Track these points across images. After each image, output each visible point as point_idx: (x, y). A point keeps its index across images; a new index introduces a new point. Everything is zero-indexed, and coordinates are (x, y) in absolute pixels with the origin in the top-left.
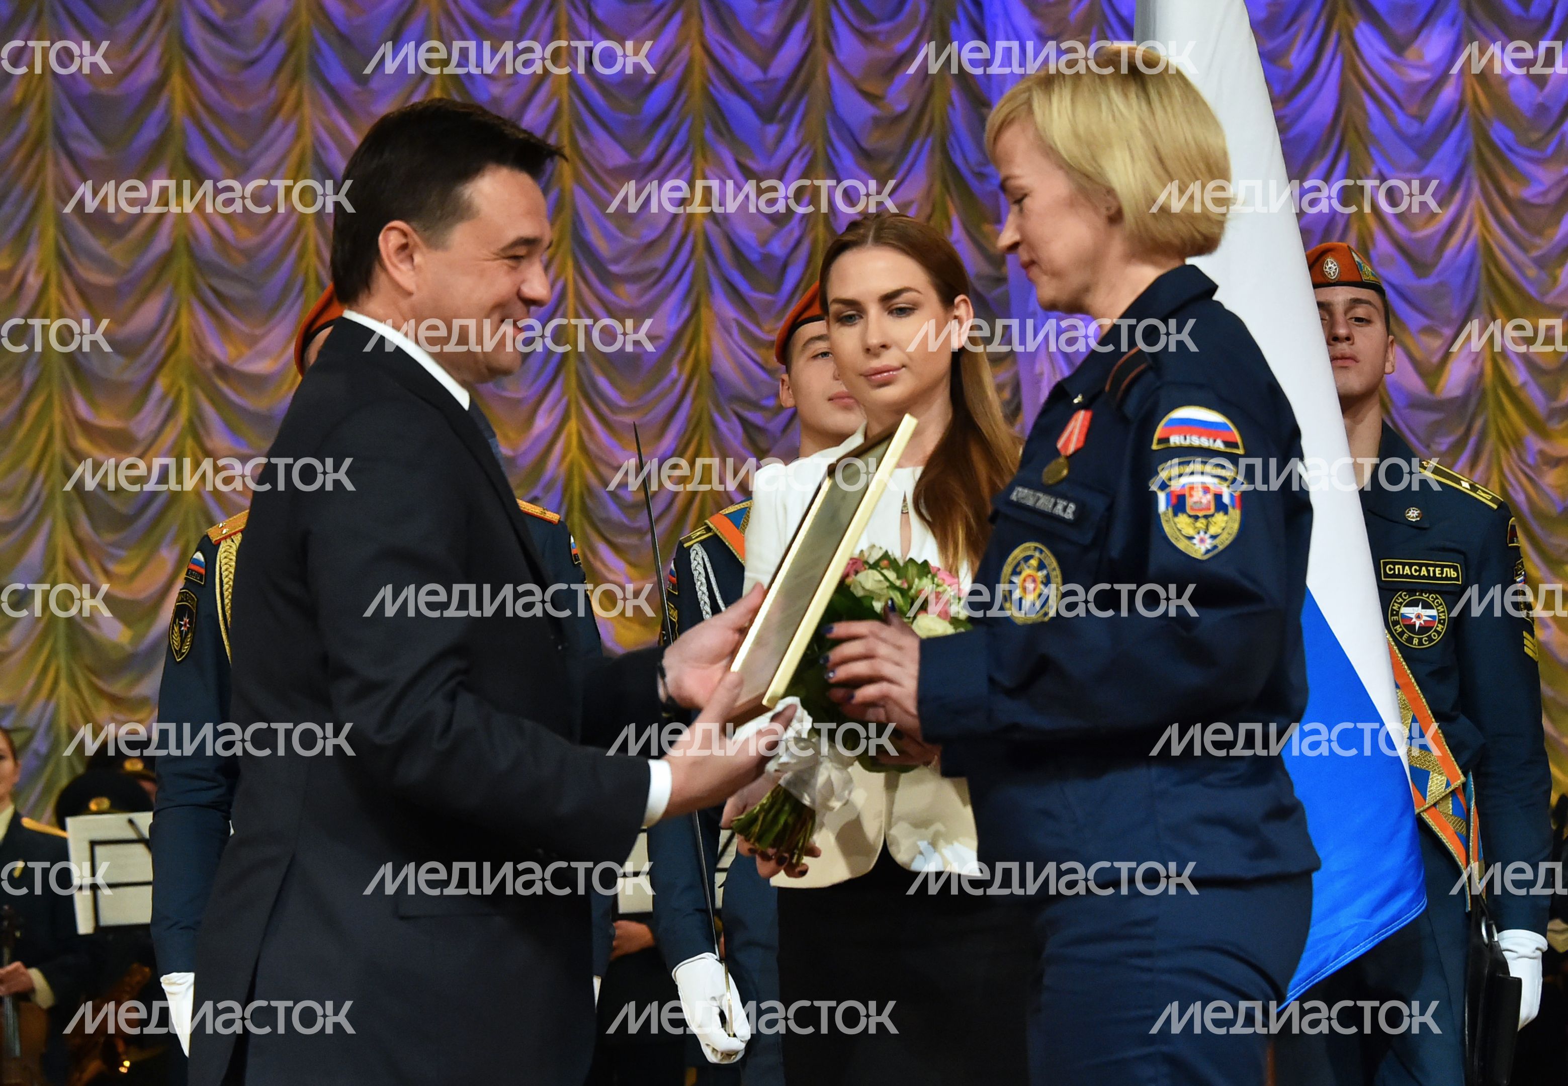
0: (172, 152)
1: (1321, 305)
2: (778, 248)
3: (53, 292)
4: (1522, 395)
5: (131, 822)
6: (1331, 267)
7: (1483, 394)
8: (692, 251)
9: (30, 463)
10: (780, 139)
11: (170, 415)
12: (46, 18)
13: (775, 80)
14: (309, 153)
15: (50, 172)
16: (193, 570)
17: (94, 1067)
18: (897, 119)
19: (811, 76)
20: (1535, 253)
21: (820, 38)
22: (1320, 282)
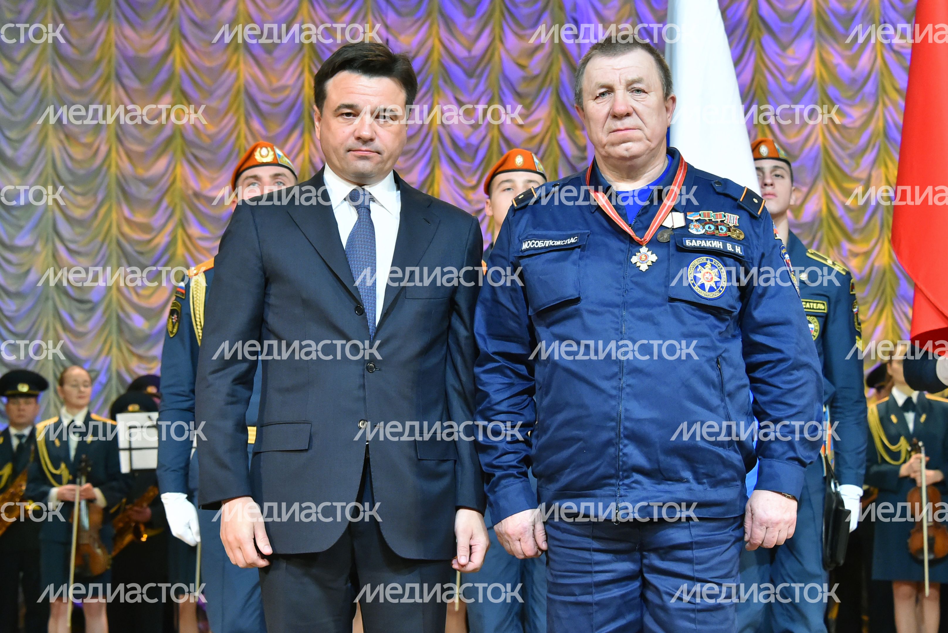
0: (174, 86)
1: (758, 169)
2: (475, 140)
3: (114, 154)
4: (842, 222)
5: (149, 417)
6: (764, 150)
7: (821, 220)
8: (432, 140)
9: (100, 238)
10: (476, 86)
11: (171, 216)
12: (113, 18)
13: (475, 57)
14: (242, 89)
15: (113, 93)
16: (179, 291)
17: (129, 538)
18: (535, 77)
19: (492, 55)
20: (848, 152)
21: (497, 37)
22: (757, 158)
